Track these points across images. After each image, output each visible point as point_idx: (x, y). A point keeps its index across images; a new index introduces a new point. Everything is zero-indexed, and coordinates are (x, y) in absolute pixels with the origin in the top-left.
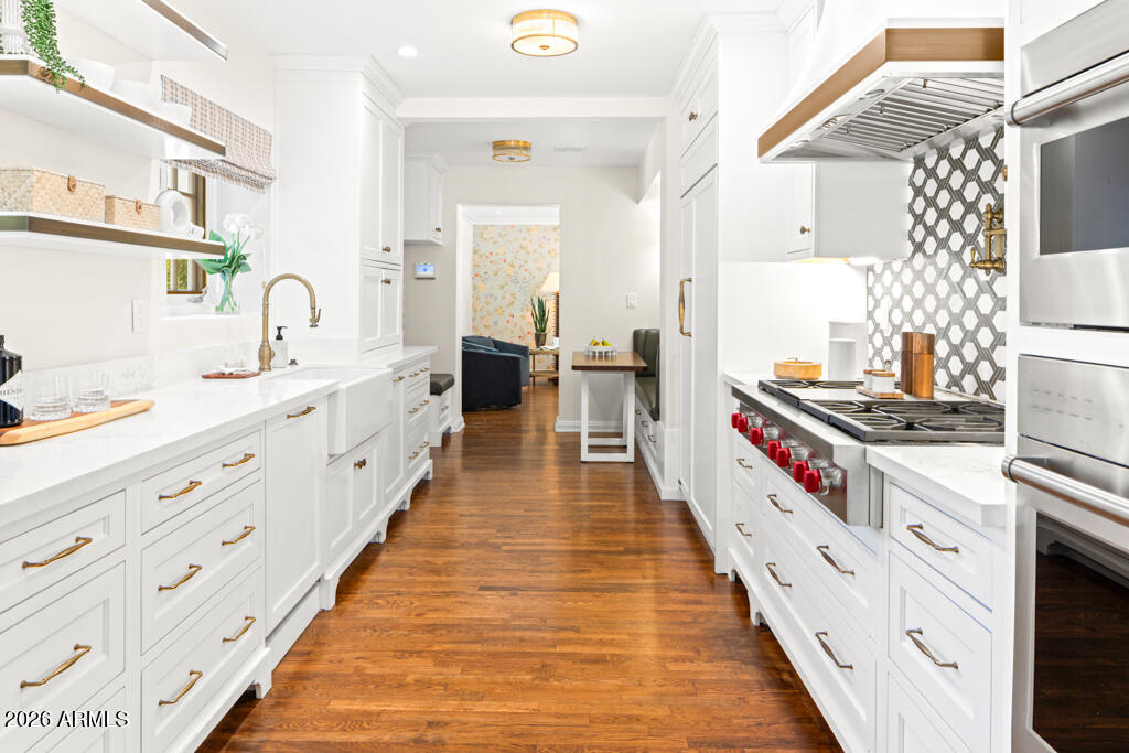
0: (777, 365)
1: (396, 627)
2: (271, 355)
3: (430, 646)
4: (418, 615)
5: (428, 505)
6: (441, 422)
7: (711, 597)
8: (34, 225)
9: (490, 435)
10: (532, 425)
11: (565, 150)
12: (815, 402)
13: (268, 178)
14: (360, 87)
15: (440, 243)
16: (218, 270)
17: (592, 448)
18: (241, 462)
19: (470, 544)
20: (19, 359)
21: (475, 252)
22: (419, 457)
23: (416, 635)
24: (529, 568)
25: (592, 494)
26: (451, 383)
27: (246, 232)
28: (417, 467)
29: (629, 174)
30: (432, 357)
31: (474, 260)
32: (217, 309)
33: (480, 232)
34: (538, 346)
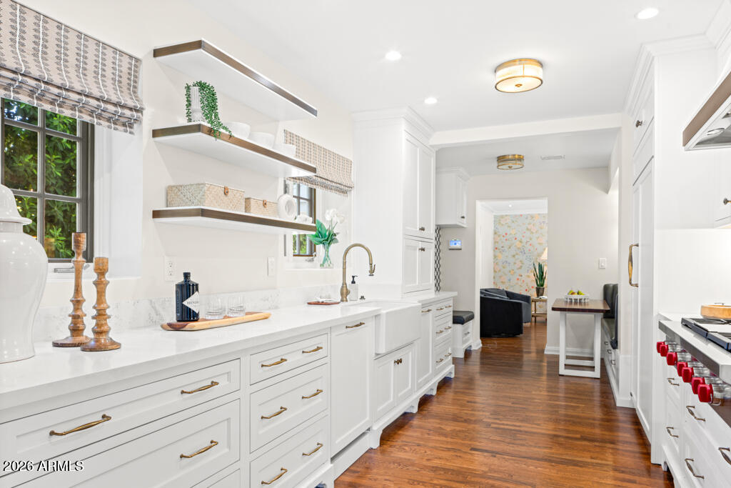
0: (703, 307)
1: (413, 465)
2: (348, 292)
3: (432, 480)
4: (428, 460)
5: (449, 394)
6: (464, 342)
7: (645, 479)
8: (204, 213)
9: (497, 353)
10: (533, 348)
11: (549, 158)
12: (720, 333)
13: (349, 187)
14: (403, 127)
15: (465, 226)
16: (321, 242)
17: (567, 366)
18: (313, 351)
19: (471, 420)
20: (197, 285)
21: (495, 233)
22: (443, 363)
23: (425, 472)
24: (508, 440)
25: (566, 397)
26: (472, 317)
27: (335, 219)
28: (443, 369)
29: (600, 172)
30: (455, 299)
31: (494, 238)
32: (321, 265)
33: (498, 220)
34: (538, 296)
